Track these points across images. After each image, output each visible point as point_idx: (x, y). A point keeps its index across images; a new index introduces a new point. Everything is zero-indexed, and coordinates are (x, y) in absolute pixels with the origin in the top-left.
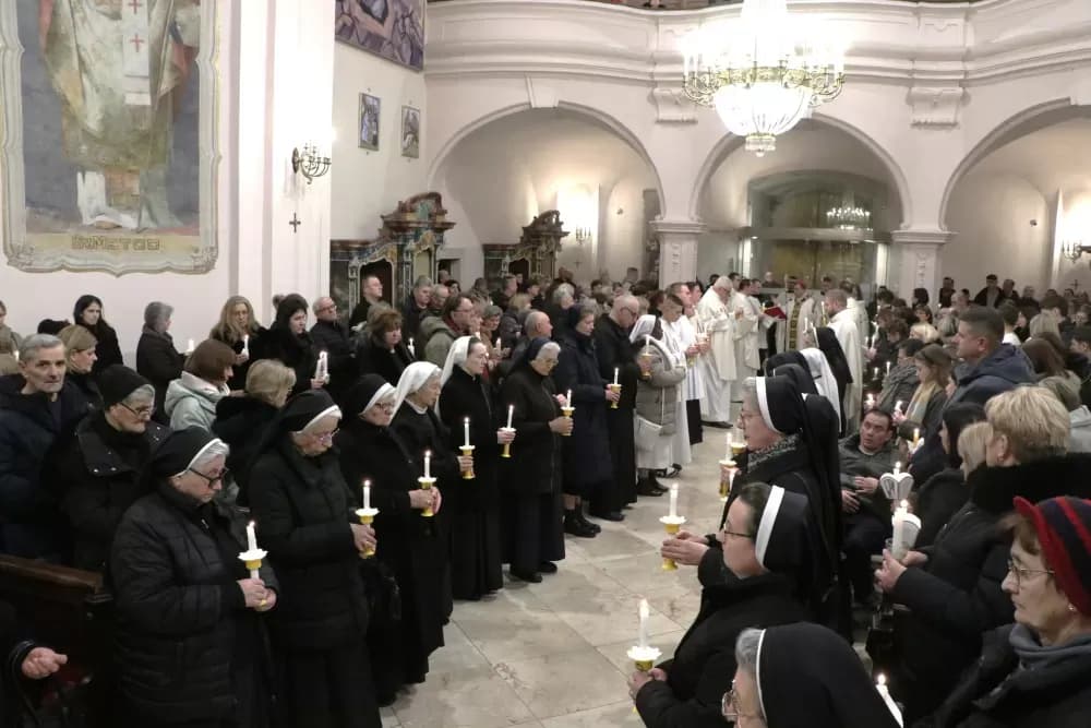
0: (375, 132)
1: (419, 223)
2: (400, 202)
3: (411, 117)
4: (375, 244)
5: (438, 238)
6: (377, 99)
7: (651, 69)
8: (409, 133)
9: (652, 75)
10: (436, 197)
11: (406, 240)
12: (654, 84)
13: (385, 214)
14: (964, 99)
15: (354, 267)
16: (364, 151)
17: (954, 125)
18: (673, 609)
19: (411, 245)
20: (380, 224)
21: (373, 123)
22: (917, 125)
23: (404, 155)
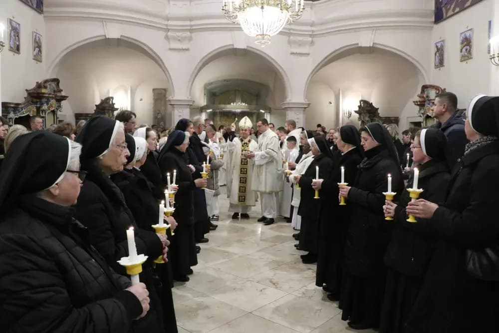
0: (18, 43)
1: (50, 94)
2: (37, 83)
3: (37, 38)
4: (23, 106)
5: (59, 105)
6: (19, 24)
7: (166, 23)
8: (37, 47)
9: (167, 25)
10: (57, 81)
11: (42, 104)
12: (168, 30)
13: (28, 89)
14: (312, 43)
15: (11, 118)
16: (12, 53)
17: (308, 54)
18: (274, 284)
19: (45, 107)
20: (26, 95)
21: (17, 38)
22: (292, 53)
23: (34, 59)
